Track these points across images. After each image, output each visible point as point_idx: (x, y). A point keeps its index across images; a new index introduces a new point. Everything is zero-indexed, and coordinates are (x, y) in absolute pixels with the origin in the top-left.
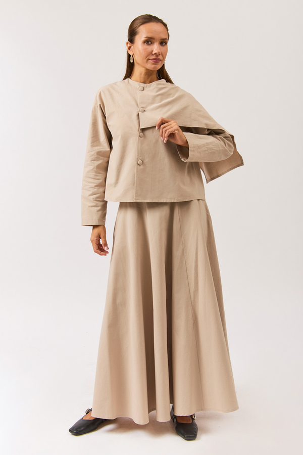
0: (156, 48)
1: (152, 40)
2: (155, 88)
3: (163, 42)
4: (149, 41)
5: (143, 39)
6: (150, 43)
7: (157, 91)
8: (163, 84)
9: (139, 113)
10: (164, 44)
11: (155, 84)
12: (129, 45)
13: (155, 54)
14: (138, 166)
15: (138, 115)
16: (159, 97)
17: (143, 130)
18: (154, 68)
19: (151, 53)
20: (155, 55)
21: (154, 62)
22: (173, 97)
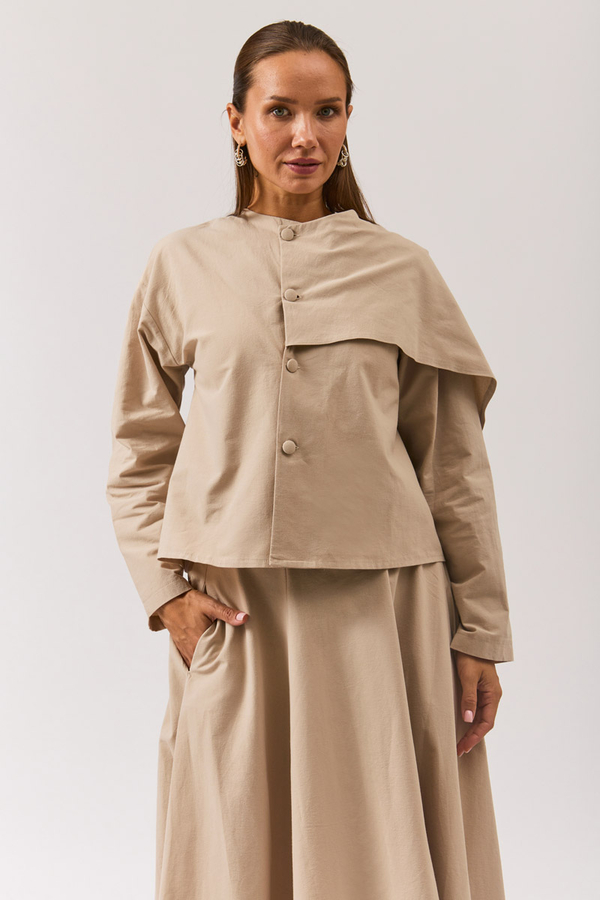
0: (301, 128)
1: (291, 106)
2: (327, 235)
3: (330, 109)
4: (282, 109)
5: (267, 102)
6: (286, 113)
7: (336, 243)
8: (354, 224)
9: (284, 301)
10: (332, 112)
11: (328, 224)
12: (233, 116)
13: (299, 147)
14: (284, 457)
15: (281, 309)
16: (341, 261)
17: (298, 350)
18: (300, 187)
19: (286, 145)
20: (298, 151)
21: (297, 171)
22: (382, 261)
